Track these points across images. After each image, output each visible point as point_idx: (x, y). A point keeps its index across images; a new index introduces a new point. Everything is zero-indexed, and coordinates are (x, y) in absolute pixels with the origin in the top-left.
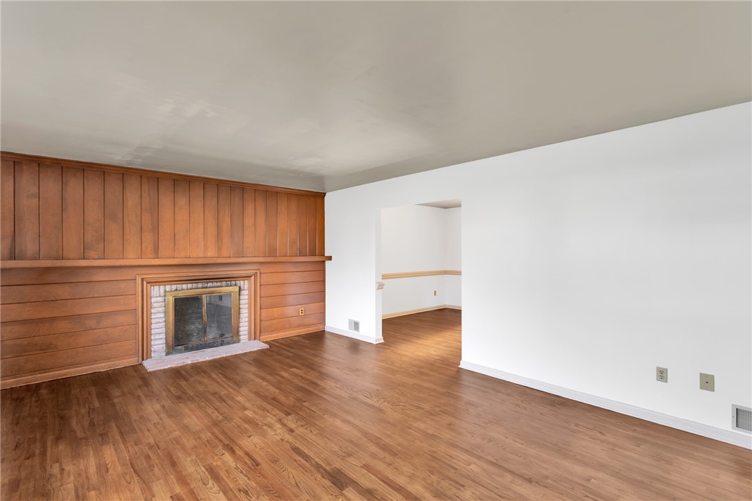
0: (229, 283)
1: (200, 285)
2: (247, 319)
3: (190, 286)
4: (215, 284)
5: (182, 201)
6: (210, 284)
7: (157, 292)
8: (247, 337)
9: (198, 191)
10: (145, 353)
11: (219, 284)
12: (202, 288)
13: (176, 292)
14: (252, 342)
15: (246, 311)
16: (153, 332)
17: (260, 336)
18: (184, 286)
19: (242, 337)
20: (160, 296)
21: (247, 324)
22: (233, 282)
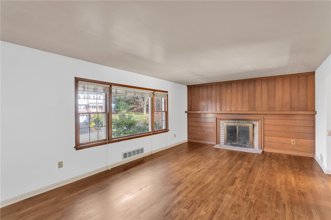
0: (249, 122)
1: (236, 122)
2: (258, 139)
3: (232, 121)
4: (242, 122)
5: (229, 91)
6: (240, 122)
7: (221, 122)
8: (258, 147)
9: (234, 86)
10: (218, 142)
11: (244, 122)
12: (237, 123)
13: (227, 123)
14: (260, 150)
15: (258, 135)
16: (221, 136)
17: (264, 148)
18: (231, 122)
19: (255, 147)
20: (222, 124)
21: (258, 141)
22: (251, 122)
